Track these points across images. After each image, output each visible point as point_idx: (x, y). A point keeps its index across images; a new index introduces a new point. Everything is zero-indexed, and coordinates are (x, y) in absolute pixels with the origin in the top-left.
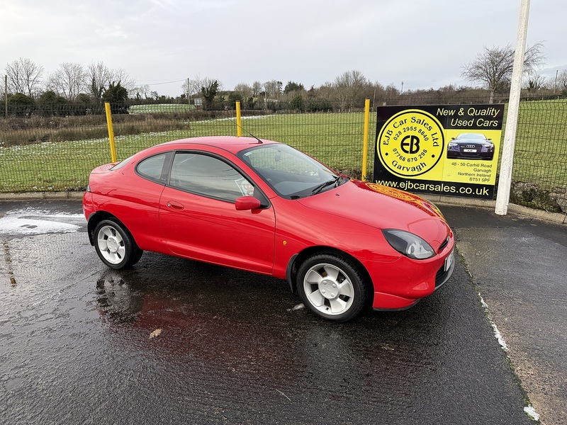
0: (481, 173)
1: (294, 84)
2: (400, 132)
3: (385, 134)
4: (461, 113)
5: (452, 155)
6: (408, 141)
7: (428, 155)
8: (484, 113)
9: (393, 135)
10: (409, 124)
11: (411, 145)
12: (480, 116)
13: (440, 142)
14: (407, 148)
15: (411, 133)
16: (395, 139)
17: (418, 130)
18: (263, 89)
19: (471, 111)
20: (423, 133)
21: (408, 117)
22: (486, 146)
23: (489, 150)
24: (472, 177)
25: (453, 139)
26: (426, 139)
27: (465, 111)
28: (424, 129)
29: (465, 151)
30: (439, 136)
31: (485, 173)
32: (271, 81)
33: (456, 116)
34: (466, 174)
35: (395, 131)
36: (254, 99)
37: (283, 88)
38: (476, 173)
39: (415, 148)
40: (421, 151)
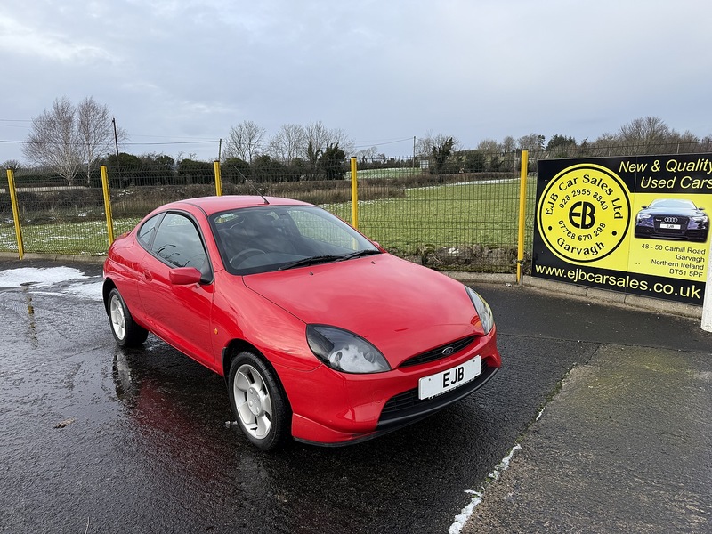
0: (687, 262)
1: (561, 138)
2: (568, 197)
3: (548, 199)
4: (656, 167)
5: (643, 231)
6: (579, 209)
7: (607, 231)
8: (692, 166)
9: (559, 201)
10: (580, 185)
11: (584, 216)
12: (686, 173)
13: (624, 212)
14: (578, 220)
15: (583, 198)
16: (562, 206)
17: (592, 193)
18: (518, 146)
19: (672, 165)
20: (601, 197)
21: (579, 174)
22: (695, 219)
23: (700, 226)
24: (674, 267)
25: (644, 208)
26: (605, 208)
27: (662, 165)
28: (601, 193)
29: (663, 226)
30: (623, 202)
31: (695, 263)
32: (529, 135)
33: (648, 173)
34: (665, 263)
35: (562, 195)
36: (502, 159)
37: (546, 144)
38: (680, 262)
39: (588, 220)
40: (596, 225)
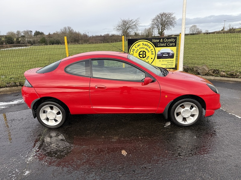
0: (170, 63)
2: (138, 50)
3: (132, 50)
4: (161, 41)
5: (159, 57)
6: (141, 53)
7: (150, 58)
8: (170, 40)
9: (135, 51)
10: (141, 46)
11: (143, 55)
12: (168, 42)
13: (154, 53)
14: (141, 56)
15: (142, 50)
16: (136, 52)
17: (145, 48)
19: (165, 40)
20: (147, 49)
21: (141, 43)
22: (171, 53)
23: (172, 54)
24: (167, 65)
25: (159, 51)
26: (149, 52)
27: (163, 40)
28: (148, 48)
29: (164, 55)
30: (153, 50)
31: (171, 64)
33: (159, 42)
34: (164, 64)
35: (136, 49)
38: (168, 64)
39: (144, 56)
40: (147, 57)
